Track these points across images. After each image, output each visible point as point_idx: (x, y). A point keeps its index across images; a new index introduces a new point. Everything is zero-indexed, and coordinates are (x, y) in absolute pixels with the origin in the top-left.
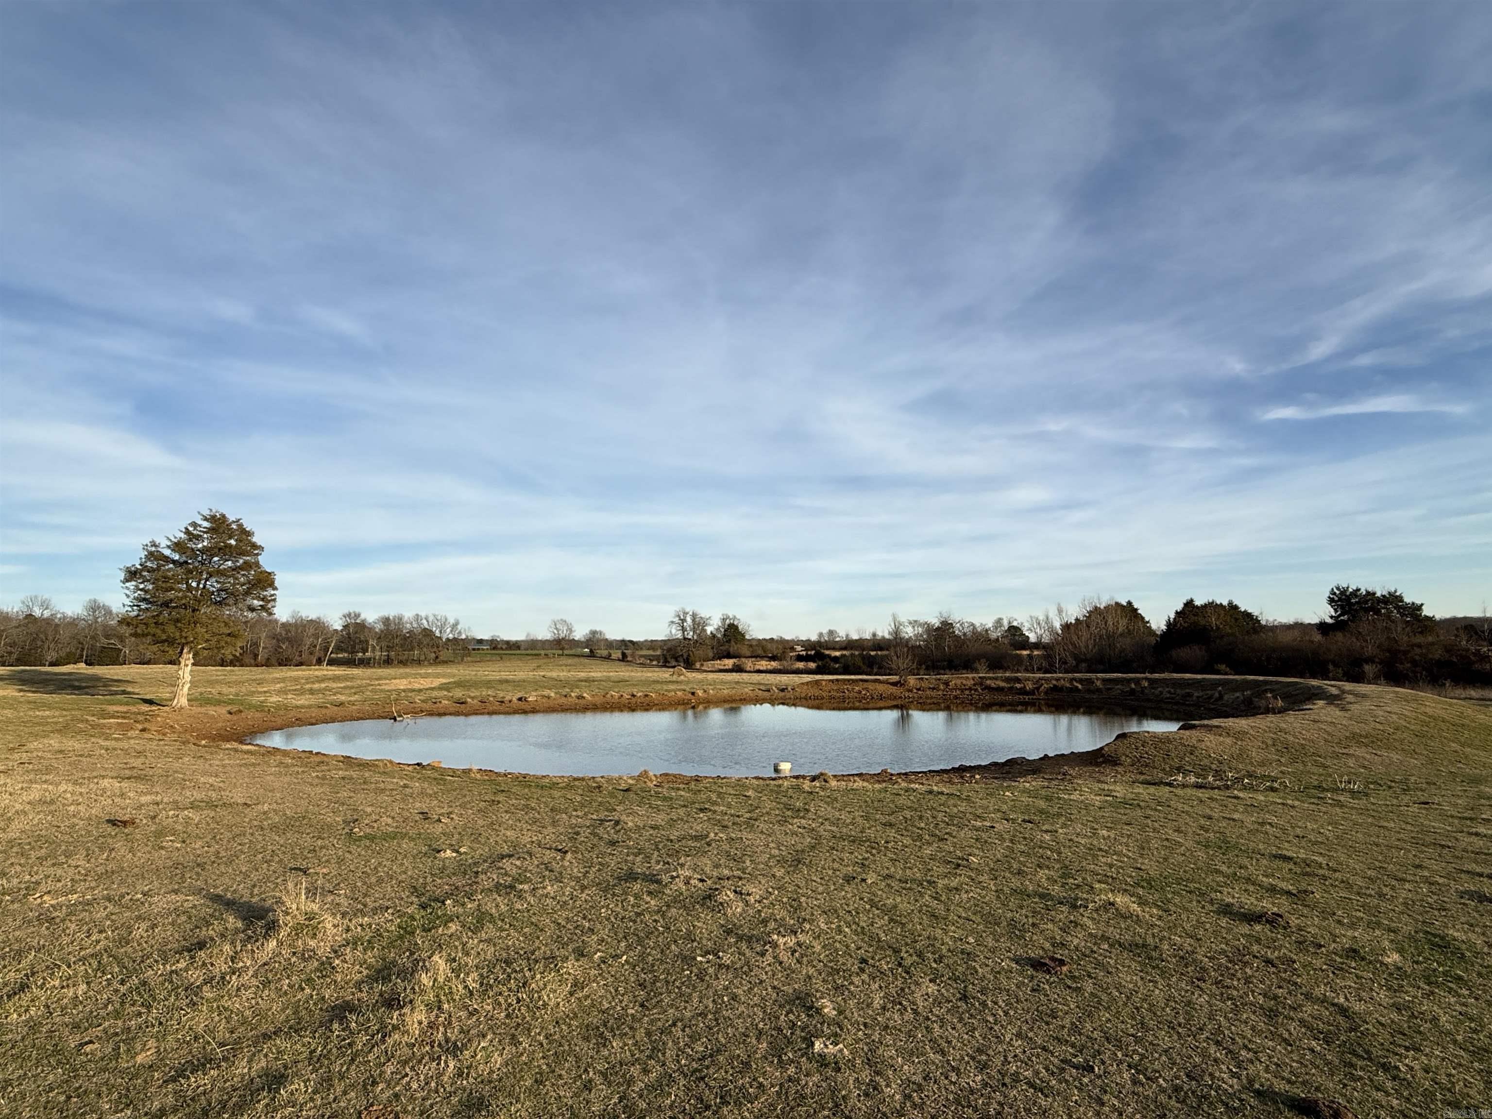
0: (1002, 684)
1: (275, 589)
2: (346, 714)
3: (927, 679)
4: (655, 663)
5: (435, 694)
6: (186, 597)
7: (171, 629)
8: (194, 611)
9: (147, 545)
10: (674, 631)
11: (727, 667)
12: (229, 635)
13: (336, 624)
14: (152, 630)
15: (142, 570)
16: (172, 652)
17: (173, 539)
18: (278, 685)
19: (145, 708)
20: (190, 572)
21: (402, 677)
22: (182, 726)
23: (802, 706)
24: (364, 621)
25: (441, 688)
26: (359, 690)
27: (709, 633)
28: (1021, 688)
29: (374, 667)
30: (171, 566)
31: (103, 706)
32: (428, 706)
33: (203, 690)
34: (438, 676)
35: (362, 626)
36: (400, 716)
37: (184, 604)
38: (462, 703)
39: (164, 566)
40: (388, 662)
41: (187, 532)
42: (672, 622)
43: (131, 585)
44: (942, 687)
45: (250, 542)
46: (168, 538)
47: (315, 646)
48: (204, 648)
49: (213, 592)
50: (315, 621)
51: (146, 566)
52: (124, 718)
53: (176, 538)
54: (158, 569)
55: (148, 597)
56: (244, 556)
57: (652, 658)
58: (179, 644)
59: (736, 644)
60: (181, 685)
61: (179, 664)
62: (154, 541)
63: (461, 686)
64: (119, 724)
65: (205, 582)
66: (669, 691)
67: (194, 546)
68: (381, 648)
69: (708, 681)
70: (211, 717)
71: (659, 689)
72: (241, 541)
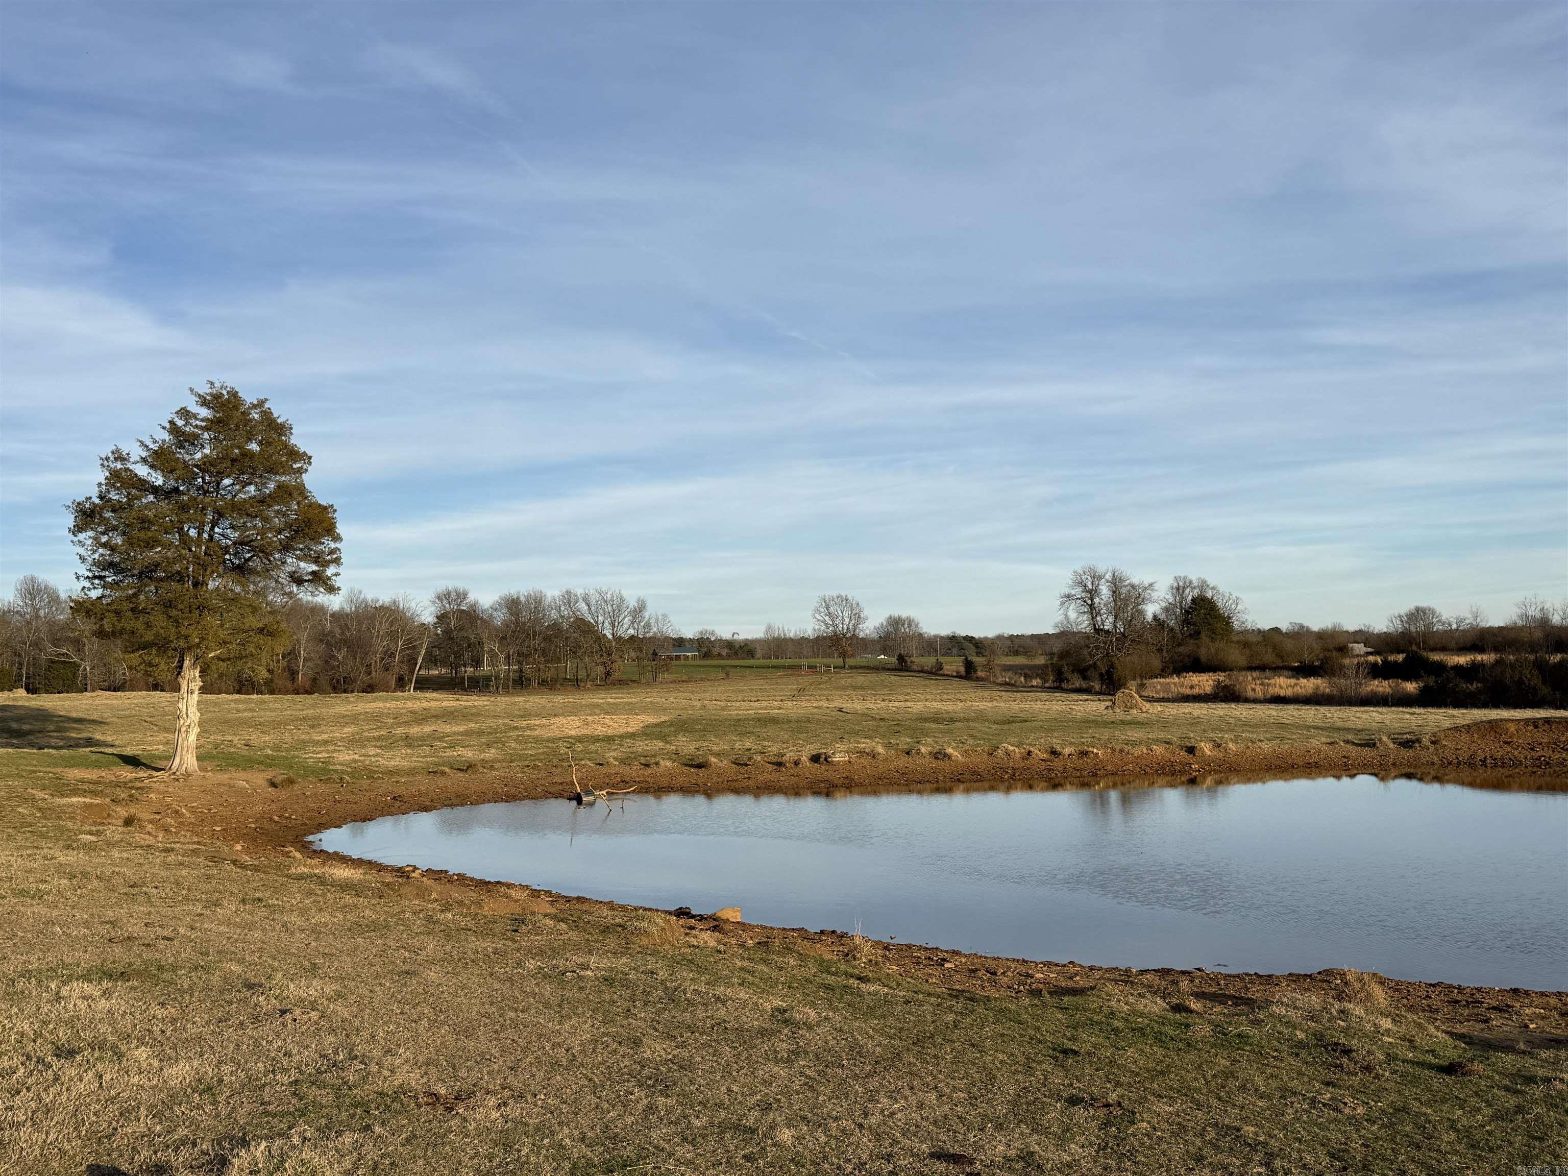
1: (337, 538)
2: (485, 787)
4: (1035, 682)
5: (641, 746)
6: (182, 557)
7: (159, 621)
8: (196, 584)
9: (107, 459)
10: (1072, 615)
11: (1196, 691)
12: (261, 631)
13: (425, 612)
14: (129, 623)
15: (102, 509)
16: (163, 667)
17: (151, 446)
18: (346, 730)
19: (127, 773)
20: (184, 508)
21: (574, 711)
22: (193, 810)
24: (473, 606)
25: (648, 732)
26: (494, 738)
27: (1149, 617)
29: (497, 692)
30: (151, 498)
31: (59, 770)
32: (633, 771)
33: (217, 738)
34: (632, 710)
35: (472, 617)
36: (589, 793)
37: (178, 573)
38: (700, 766)
39: (139, 498)
40: (520, 683)
41: (173, 429)
42: (1068, 596)
43: (86, 536)
45: (286, 445)
46: (142, 444)
47: (392, 655)
48: (219, 658)
49: (227, 547)
51: (110, 500)
52: (94, 793)
53: (155, 442)
54: (130, 505)
55: (117, 560)
56: (276, 474)
57: (1029, 672)
58: (175, 650)
59: (1213, 640)
60: (183, 729)
61: (177, 689)
62: (118, 450)
63: (686, 731)
64: (88, 806)
65: (212, 529)
66: (1134, 744)
67: (187, 457)
68: (508, 657)
69: (1195, 722)
70: (242, 793)
71: (1105, 737)
72: (269, 444)
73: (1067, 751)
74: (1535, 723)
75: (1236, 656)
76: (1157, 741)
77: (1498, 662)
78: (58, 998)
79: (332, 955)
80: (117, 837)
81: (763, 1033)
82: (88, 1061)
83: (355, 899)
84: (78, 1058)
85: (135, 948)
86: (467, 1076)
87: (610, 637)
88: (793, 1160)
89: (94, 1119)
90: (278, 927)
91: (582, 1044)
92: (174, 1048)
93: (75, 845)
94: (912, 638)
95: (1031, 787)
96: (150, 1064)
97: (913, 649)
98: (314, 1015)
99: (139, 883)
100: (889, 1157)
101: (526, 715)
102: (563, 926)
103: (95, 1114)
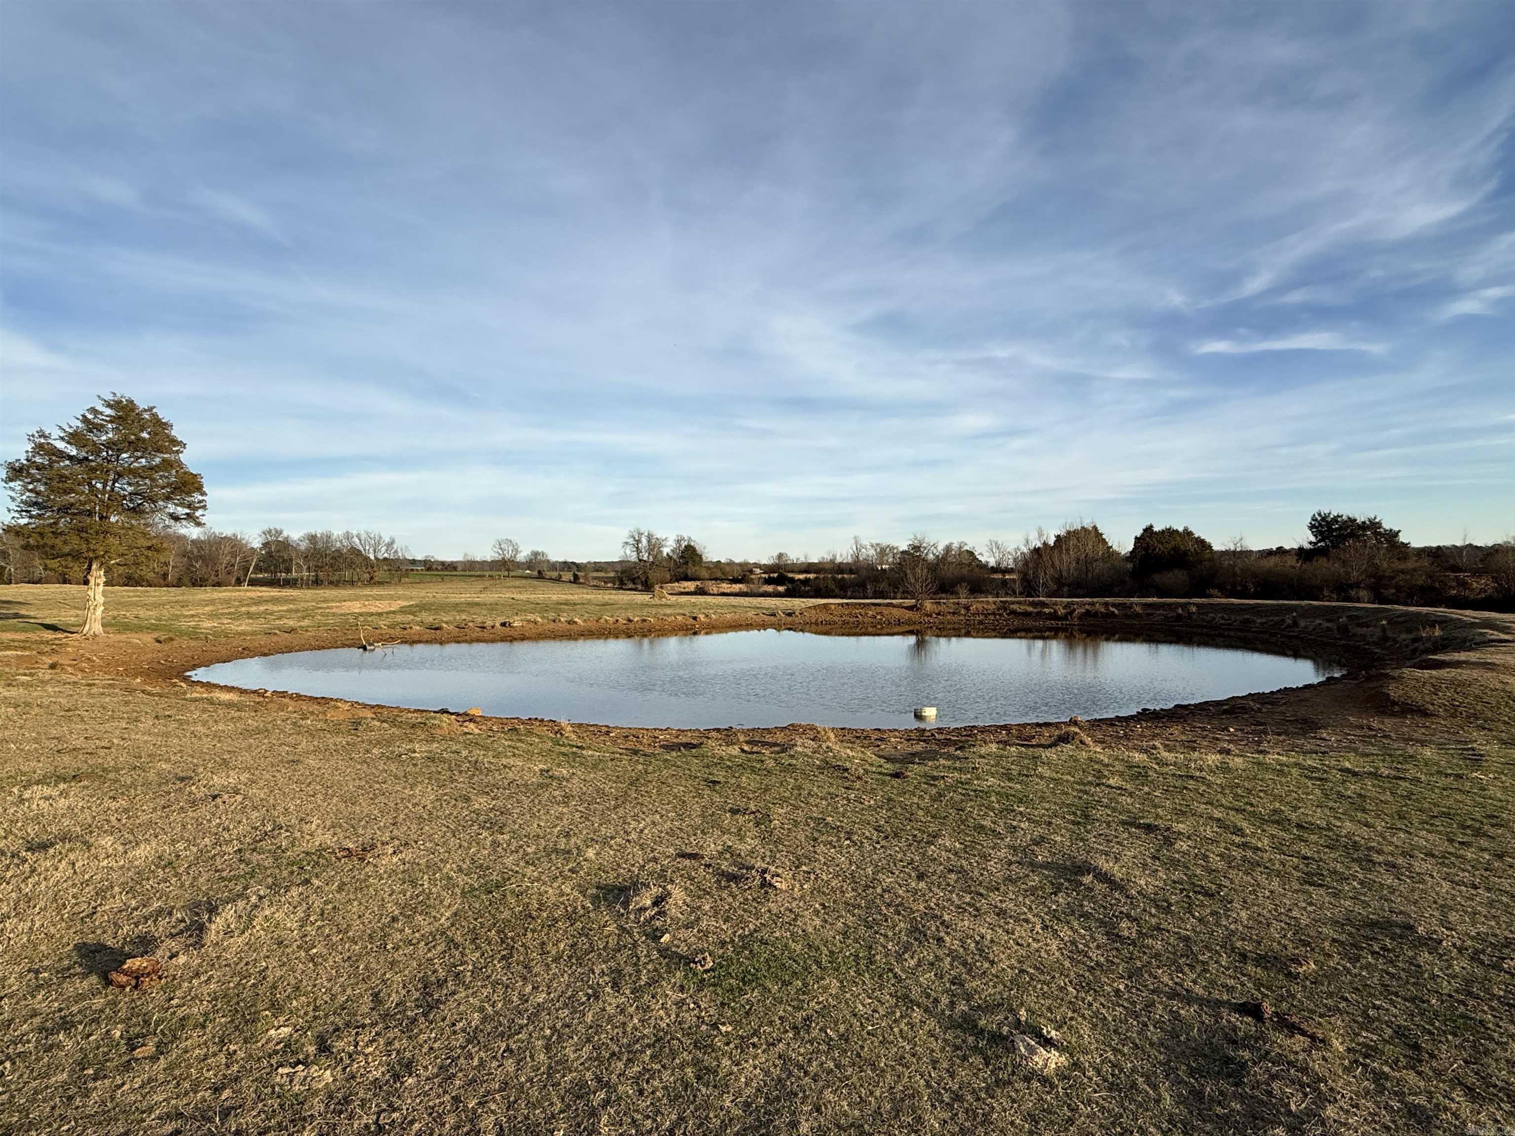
0: (1030, 609)
1: (204, 494)
2: (303, 642)
3: (945, 604)
4: (609, 585)
5: (399, 618)
6: (91, 501)
7: (74, 540)
8: (101, 518)
9: (33, 436)
10: (628, 552)
11: (687, 590)
12: (149, 548)
13: (256, 541)
14: (50, 540)
15: (29, 467)
16: (76, 570)
17: (68, 429)
18: (206, 608)
19: (49, 635)
20: (93, 470)
21: (357, 598)
22: (101, 658)
23: (808, 631)
24: (287, 538)
25: (403, 611)
26: (306, 614)
27: (665, 554)
28: (1050, 614)
29: (301, 588)
30: (67, 462)
32: (397, 632)
33: (116, 613)
34: (391, 598)
35: (286, 545)
36: (370, 645)
37: (88, 510)
38: (437, 629)
39: (58, 462)
40: (317, 583)
41: (85, 420)
42: (627, 543)
43: (17, 485)
44: (963, 612)
45: (168, 436)
46: (60, 427)
47: (233, 565)
48: (118, 564)
49: (125, 496)
50: (230, 539)
51: (35, 462)
52: (24, 648)
53: (71, 427)
54: (51, 466)
55: (41, 500)
56: (162, 452)
57: (606, 580)
58: (86, 558)
59: (694, 566)
60: (92, 608)
61: (86, 582)
62: (41, 431)
63: (426, 610)
64: (18, 657)
65: (113, 484)
66: (668, 616)
67: (95, 439)
68: (309, 568)
69: (694, 605)
70: (137, 647)
71: (654, 612)
72: (156, 434)
73: (636, 619)
74: (842, 605)
75: (704, 574)
76: (679, 614)
77: (816, 578)
78: (22, 801)
79: (235, 752)
80: (47, 677)
81: (541, 786)
82: (60, 853)
83: (238, 713)
84: (51, 851)
85: (80, 756)
86: (366, 834)
87: (372, 557)
88: (599, 869)
89: (73, 901)
90: (188, 734)
91: (432, 803)
92: (131, 832)
93: (14, 683)
94: (544, 562)
95: (617, 637)
96: (116, 849)
97: (545, 567)
98: (239, 798)
99: (73, 708)
100: (655, 860)
101: (325, 601)
102: (385, 725)
103: (73, 897)
